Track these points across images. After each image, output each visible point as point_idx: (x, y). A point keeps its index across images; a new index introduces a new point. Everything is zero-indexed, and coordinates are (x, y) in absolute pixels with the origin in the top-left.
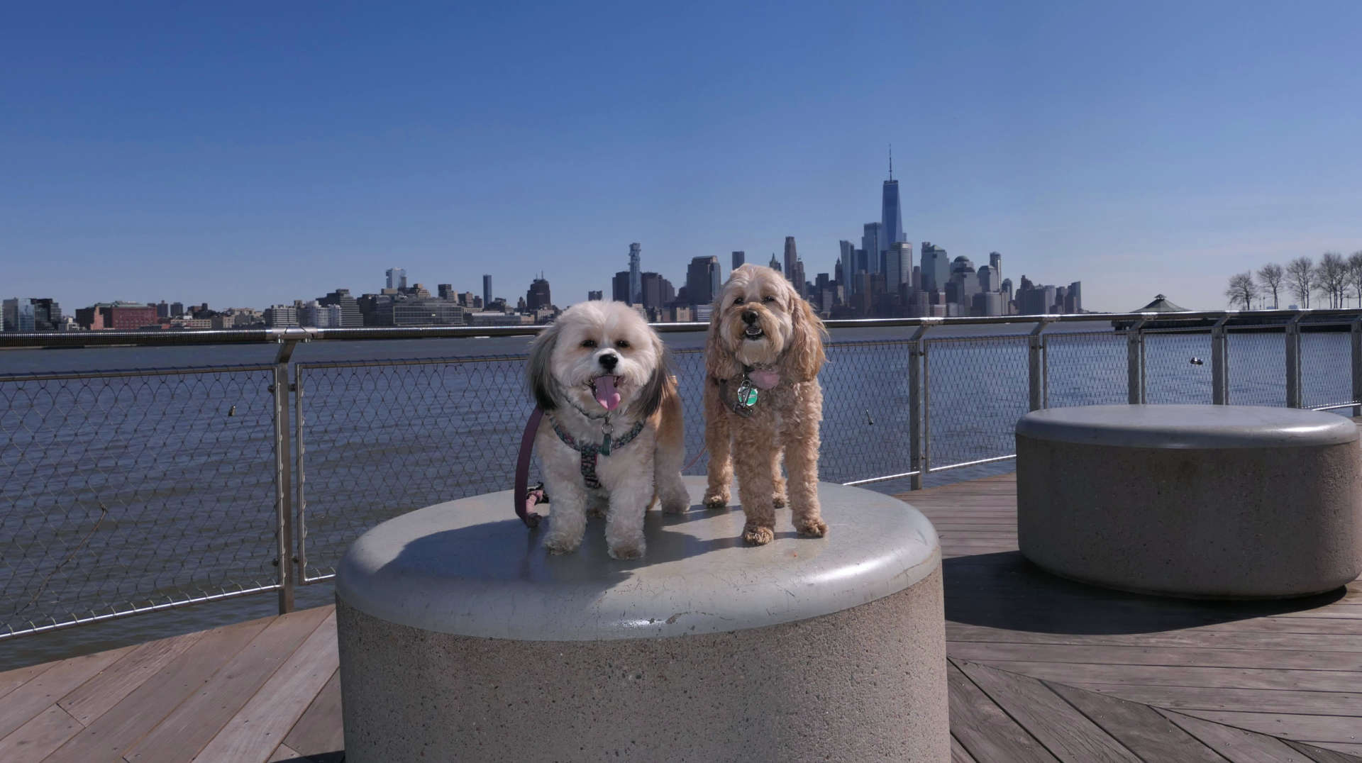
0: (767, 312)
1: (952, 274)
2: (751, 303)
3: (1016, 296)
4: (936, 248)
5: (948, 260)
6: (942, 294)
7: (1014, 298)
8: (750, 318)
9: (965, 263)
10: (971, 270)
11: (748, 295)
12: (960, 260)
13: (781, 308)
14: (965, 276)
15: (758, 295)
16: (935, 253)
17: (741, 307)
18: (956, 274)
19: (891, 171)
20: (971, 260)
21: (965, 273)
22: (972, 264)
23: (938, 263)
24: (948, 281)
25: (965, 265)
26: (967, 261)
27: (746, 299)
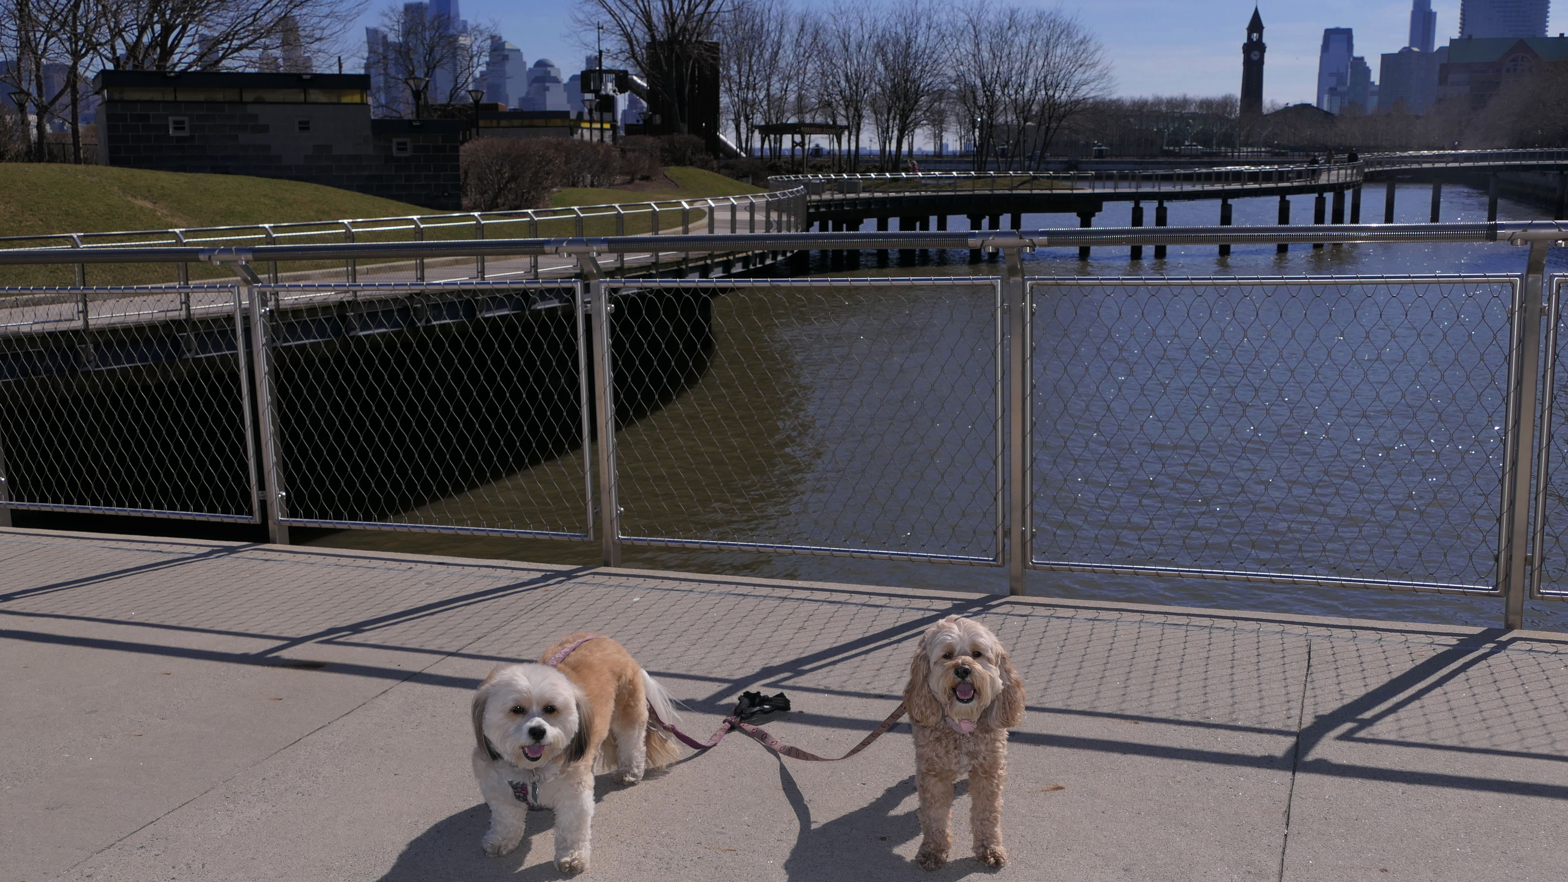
0: (978, 666)
1: (530, 85)
2: (963, 657)
4: (507, 46)
5: (525, 63)
8: (963, 672)
9: (549, 69)
10: (556, 80)
11: (958, 649)
12: (542, 64)
13: (989, 660)
14: (547, 89)
15: (968, 650)
16: (506, 53)
17: (954, 662)
18: (535, 85)
20: (556, 66)
21: (547, 84)
22: (558, 70)
23: (510, 67)
24: (523, 95)
25: (549, 72)
26: (552, 66)
27: (956, 653)
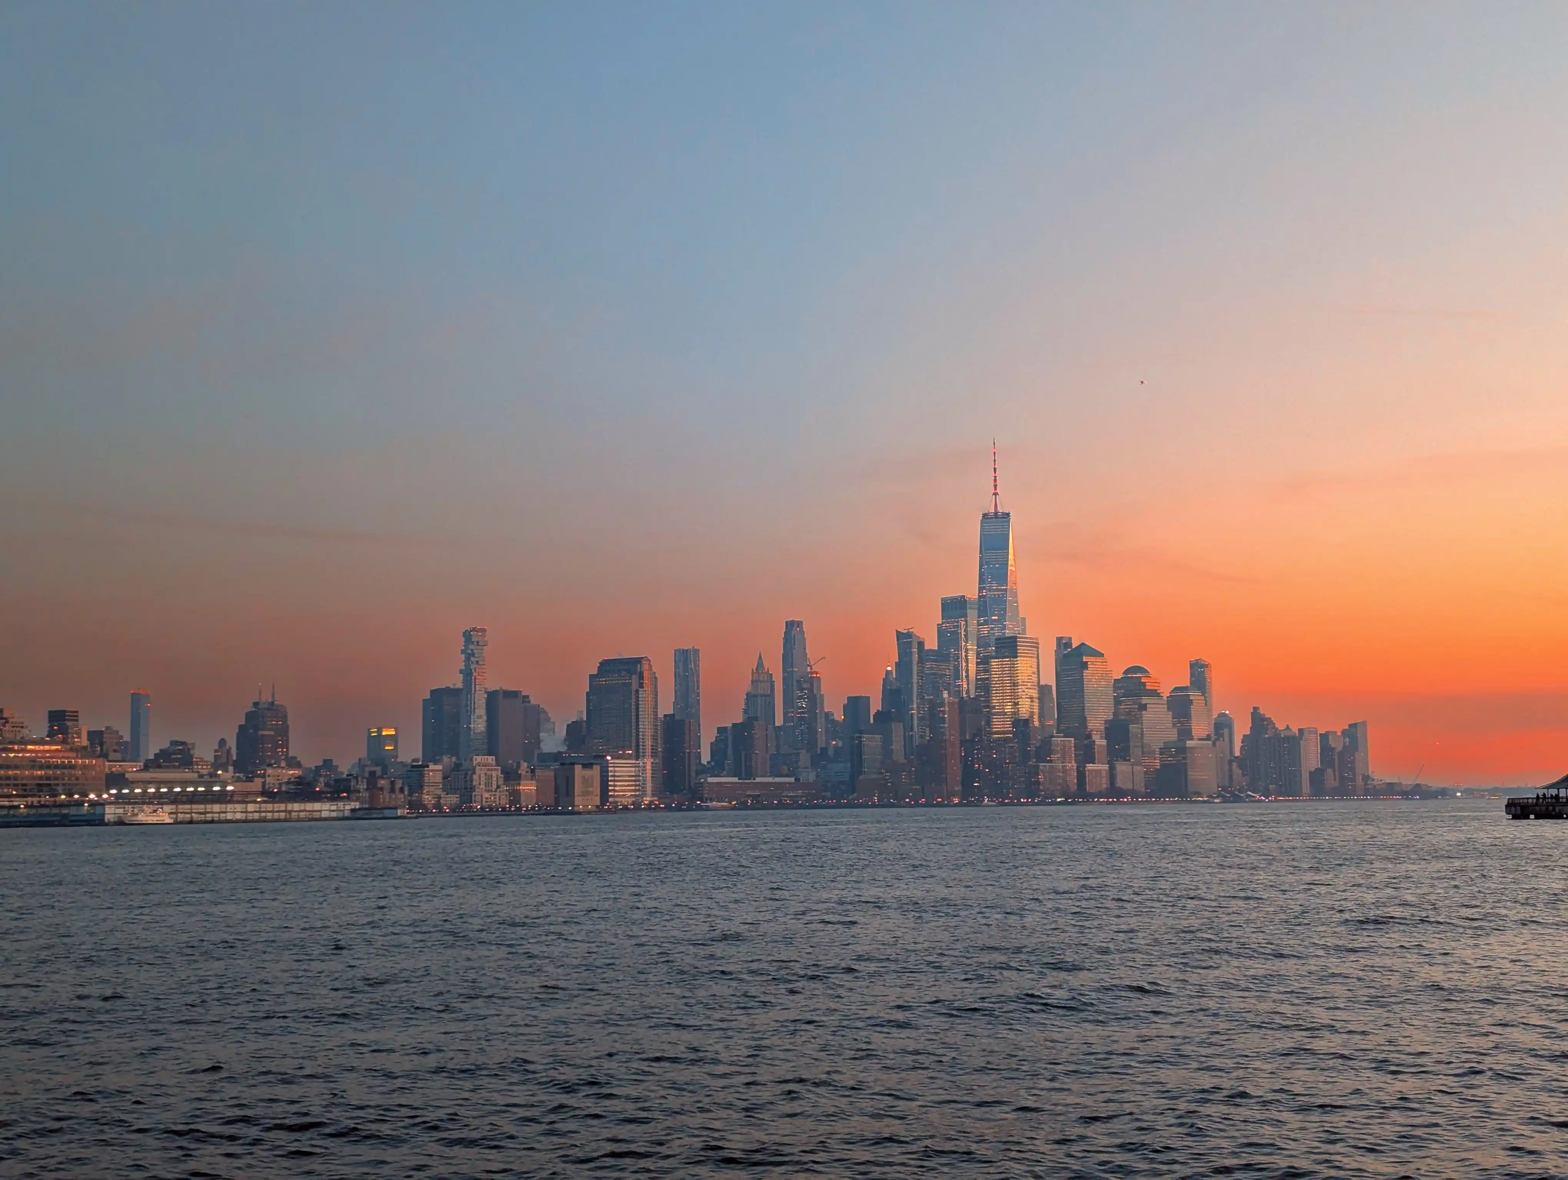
1: (1118, 701)
3: (1242, 748)
4: (1084, 648)
5: (1110, 671)
6: (1100, 741)
7: (1237, 753)
9: (1143, 678)
10: (1155, 694)
12: (1133, 672)
14: (1144, 707)
16: (1082, 657)
18: (1126, 701)
19: (996, 494)
20: (1154, 674)
21: (1145, 700)
22: (1156, 681)
23: (1090, 676)
24: (1110, 715)
25: (1144, 683)
26: (1147, 674)
